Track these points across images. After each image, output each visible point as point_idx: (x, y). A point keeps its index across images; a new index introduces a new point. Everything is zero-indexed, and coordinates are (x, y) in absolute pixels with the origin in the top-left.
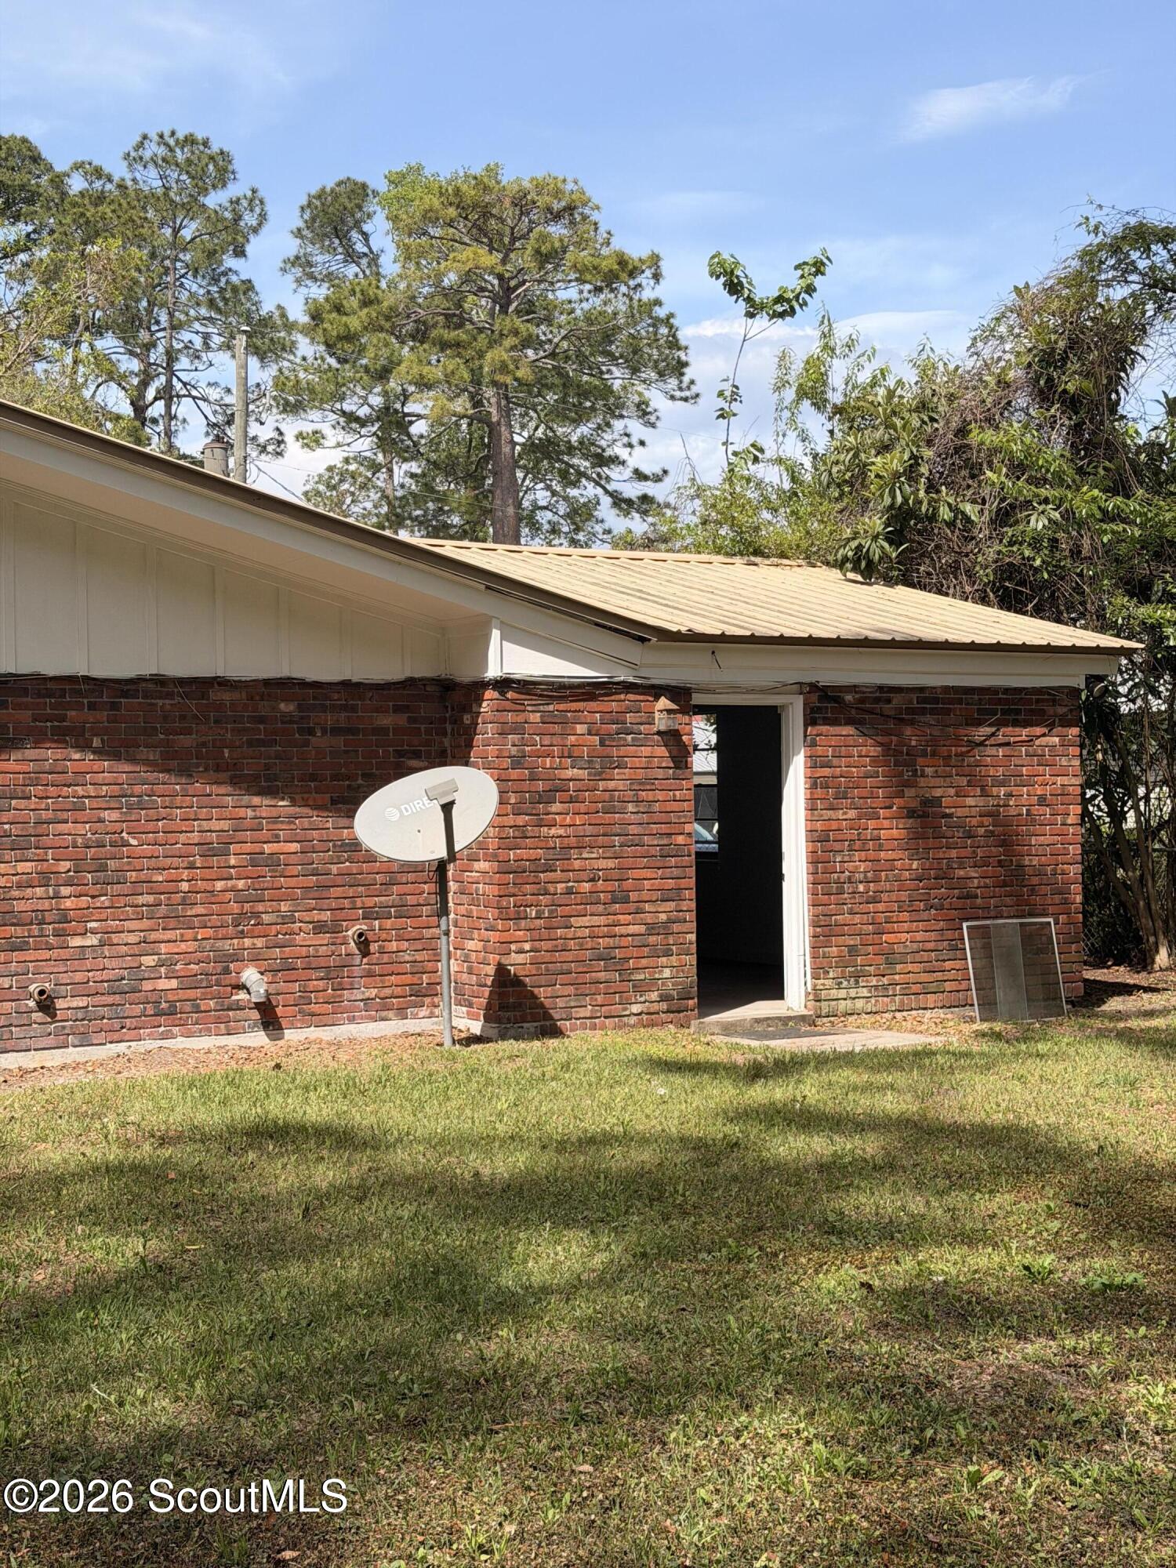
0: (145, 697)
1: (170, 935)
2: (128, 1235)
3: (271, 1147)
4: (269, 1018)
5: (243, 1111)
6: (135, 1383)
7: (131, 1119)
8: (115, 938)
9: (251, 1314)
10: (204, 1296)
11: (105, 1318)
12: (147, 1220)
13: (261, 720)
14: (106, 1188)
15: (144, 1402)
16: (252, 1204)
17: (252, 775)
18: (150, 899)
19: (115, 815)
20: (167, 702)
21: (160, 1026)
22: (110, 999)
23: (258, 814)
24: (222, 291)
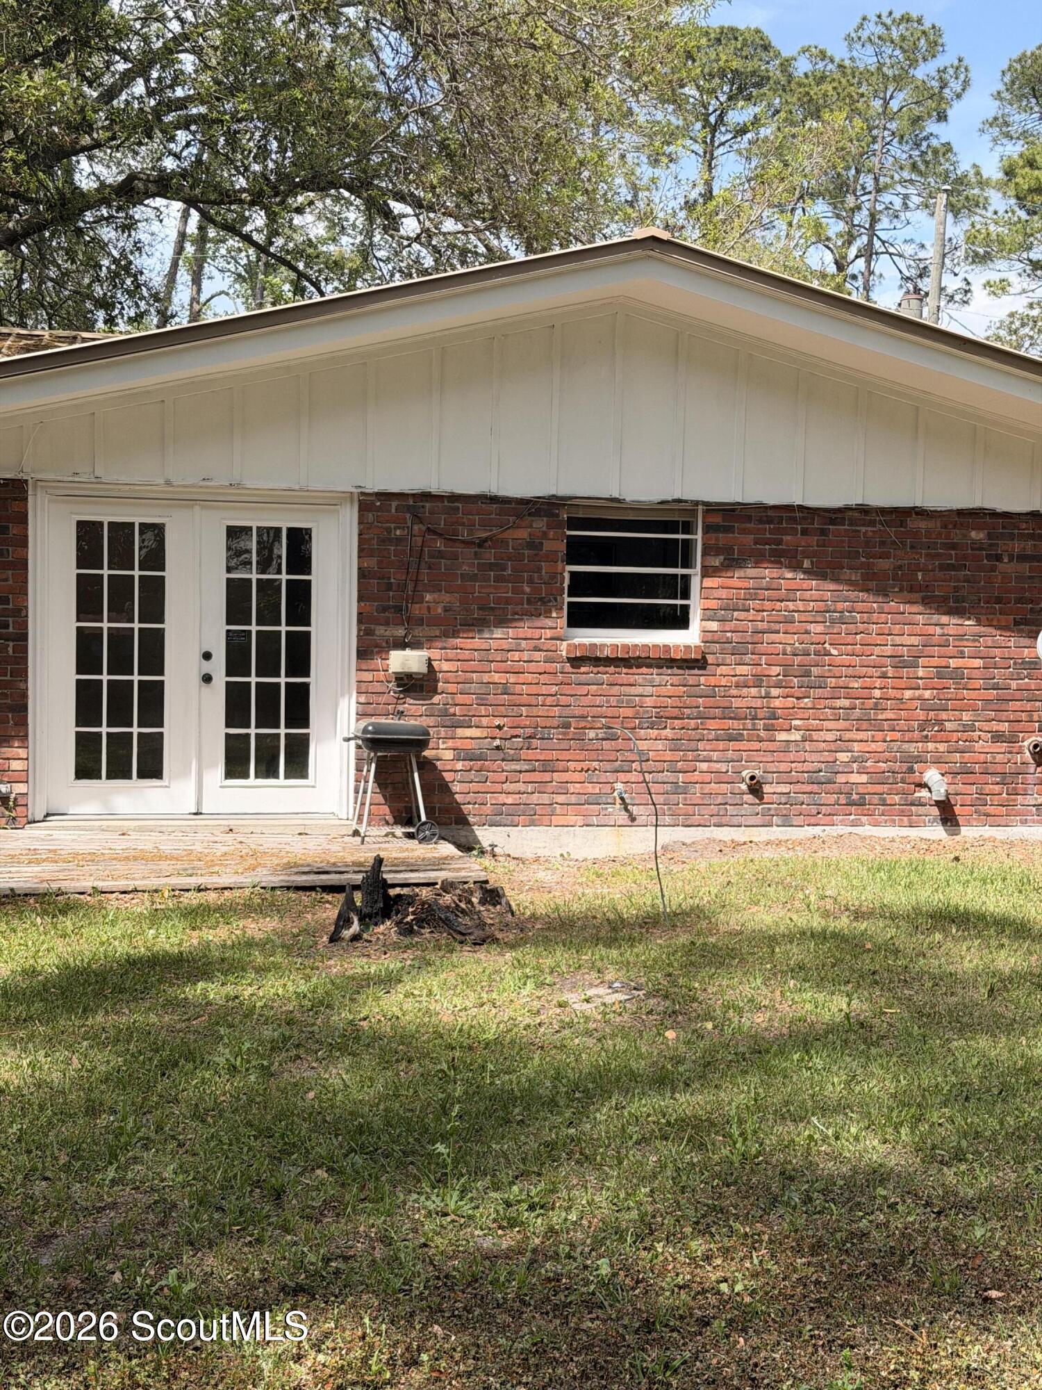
0: (851, 524)
1: (862, 735)
2: (833, 993)
3: (954, 931)
4: (947, 814)
5: (927, 897)
6: (848, 1122)
7: (828, 893)
8: (815, 735)
9: (946, 1076)
10: (902, 1055)
11: (818, 1062)
12: (848, 982)
13: (954, 546)
14: (812, 950)
15: (856, 1139)
16: (941, 979)
17: (942, 596)
18: (846, 703)
19: (819, 628)
20: (869, 529)
21: (851, 814)
22: (809, 788)
23: (946, 632)
24: (923, 153)
